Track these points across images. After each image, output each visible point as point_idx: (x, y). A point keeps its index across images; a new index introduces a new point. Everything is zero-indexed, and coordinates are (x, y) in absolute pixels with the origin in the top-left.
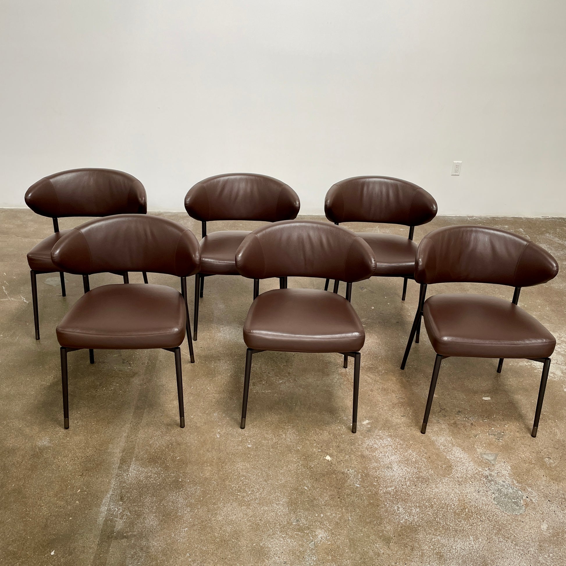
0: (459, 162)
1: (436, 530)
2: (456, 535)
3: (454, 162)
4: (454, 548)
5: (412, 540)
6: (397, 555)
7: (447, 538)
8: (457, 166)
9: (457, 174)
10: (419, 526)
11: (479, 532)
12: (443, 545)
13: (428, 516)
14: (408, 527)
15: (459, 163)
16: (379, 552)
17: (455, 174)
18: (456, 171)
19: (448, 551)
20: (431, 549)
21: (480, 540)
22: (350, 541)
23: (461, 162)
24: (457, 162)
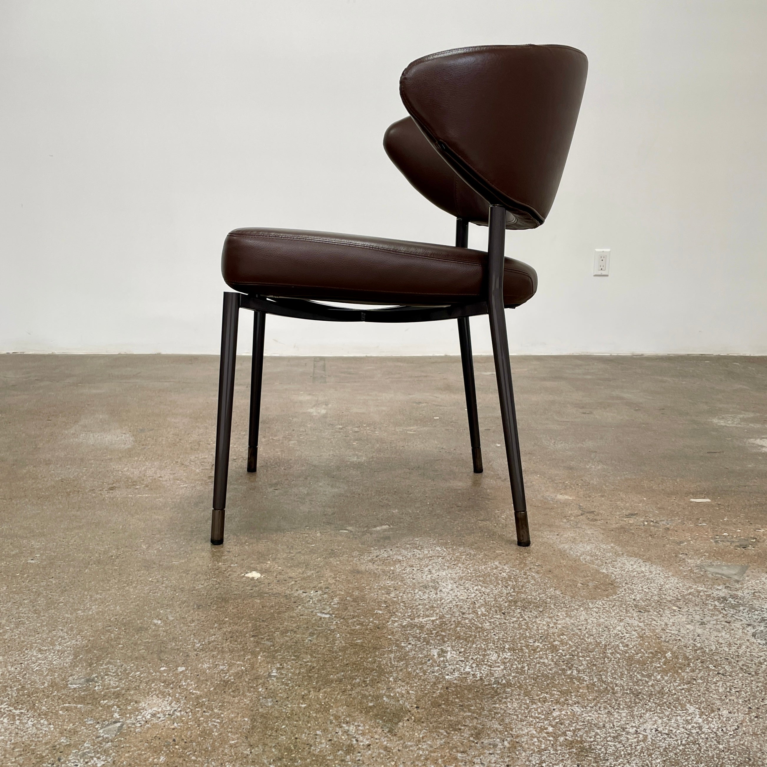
0: (604, 250)
1: (567, 693)
2: (636, 703)
3: (597, 250)
4: (632, 730)
5: (480, 715)
6: (419, 749)
7: (605, 708)
8: (603, 258)
9: (604, 273)
10: (509, 684)
11: (715, 696)
12: (590, 726)
13: (538, 665)
14: (469, 689)
15: (606, 252)
16: (355, 742)
17: (600, 273)
18: (602, 267)
19: (609, 739)
20: (547, 733)
21: (725, 712)
22: (253, 720)
23: (609, 250)
24: (602, 250)
